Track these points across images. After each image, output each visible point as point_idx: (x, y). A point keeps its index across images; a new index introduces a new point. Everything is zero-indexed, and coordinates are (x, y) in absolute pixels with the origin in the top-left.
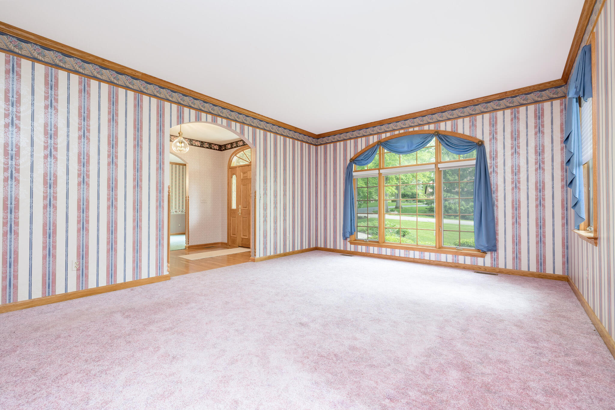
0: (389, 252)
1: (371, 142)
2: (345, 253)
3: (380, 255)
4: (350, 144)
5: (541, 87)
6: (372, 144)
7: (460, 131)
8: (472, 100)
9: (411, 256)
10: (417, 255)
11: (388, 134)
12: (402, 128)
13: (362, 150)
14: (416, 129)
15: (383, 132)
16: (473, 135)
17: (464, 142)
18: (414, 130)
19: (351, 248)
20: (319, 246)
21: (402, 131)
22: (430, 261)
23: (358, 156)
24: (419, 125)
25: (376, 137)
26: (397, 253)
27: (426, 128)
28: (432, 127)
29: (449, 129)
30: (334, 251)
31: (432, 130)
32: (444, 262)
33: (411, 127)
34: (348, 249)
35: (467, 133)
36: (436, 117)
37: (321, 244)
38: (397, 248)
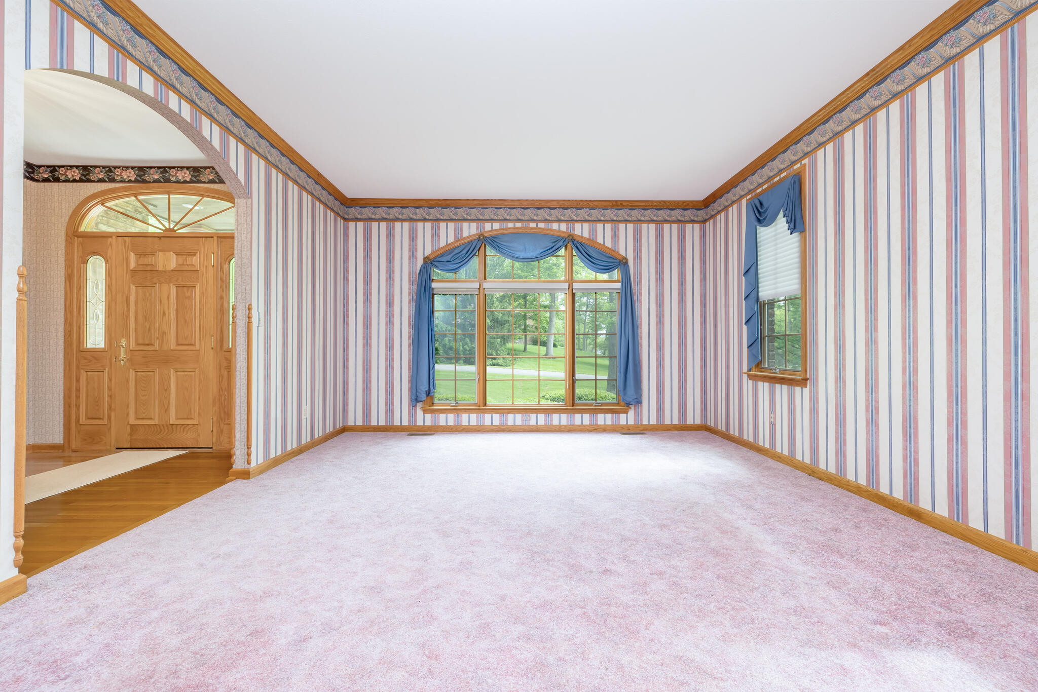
0: (496, 419)
1: (465, 234)
2: (415, 431)
3: (481, 426)
4: (424, 230)
5: (684, 204)
6: (467, 238)
7: (600, 240)
8: (616, 202)
9: (533, 422)
10: (519, 419)
11: (496, 226)
12: (519, 220)
13: (447, 245)
14: (541, 225)
15: (487, 220)
16: (615, 249)
17: (605, 256)
18: (537, 225)
19: (423, 419)
20: (351, 423)
21: (519, 225)
22: (560, 427)
23: (442, 255)
24: (546, 221)
25: (474, 225)
26: (510, 419)
27: (555, 226)
28: (564, 227)
29: (586, 234)
30: (389, 430)
31: (563, 232)
32: (579, 426)
33: (533, 220)
34: (420, 423)
35: (608, 244)
36: (569, 213)
37: (355, 418)
38: (509, 413)
